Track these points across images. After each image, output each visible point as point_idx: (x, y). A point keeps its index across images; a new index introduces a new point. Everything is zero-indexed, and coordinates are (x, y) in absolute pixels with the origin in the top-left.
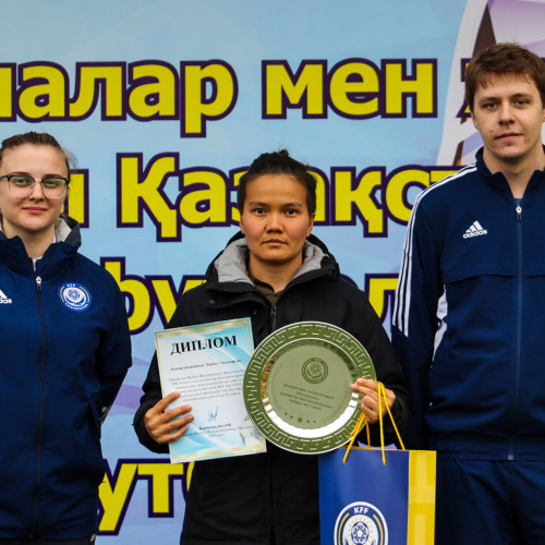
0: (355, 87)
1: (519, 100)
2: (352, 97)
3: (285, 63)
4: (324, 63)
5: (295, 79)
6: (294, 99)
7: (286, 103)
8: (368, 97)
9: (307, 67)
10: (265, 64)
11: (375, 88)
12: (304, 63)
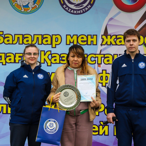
0: (82, 40)
1: (134, 41)
2: (82, 41)
3: (70, 35)
4: (77, 35)
5: (72, 38)
6: (72, 41)
7: (70, 42)
8: (85, 41)
9: (74, 36)
10: (67, 35)
11: (86, 40)
12: (74, 35)
